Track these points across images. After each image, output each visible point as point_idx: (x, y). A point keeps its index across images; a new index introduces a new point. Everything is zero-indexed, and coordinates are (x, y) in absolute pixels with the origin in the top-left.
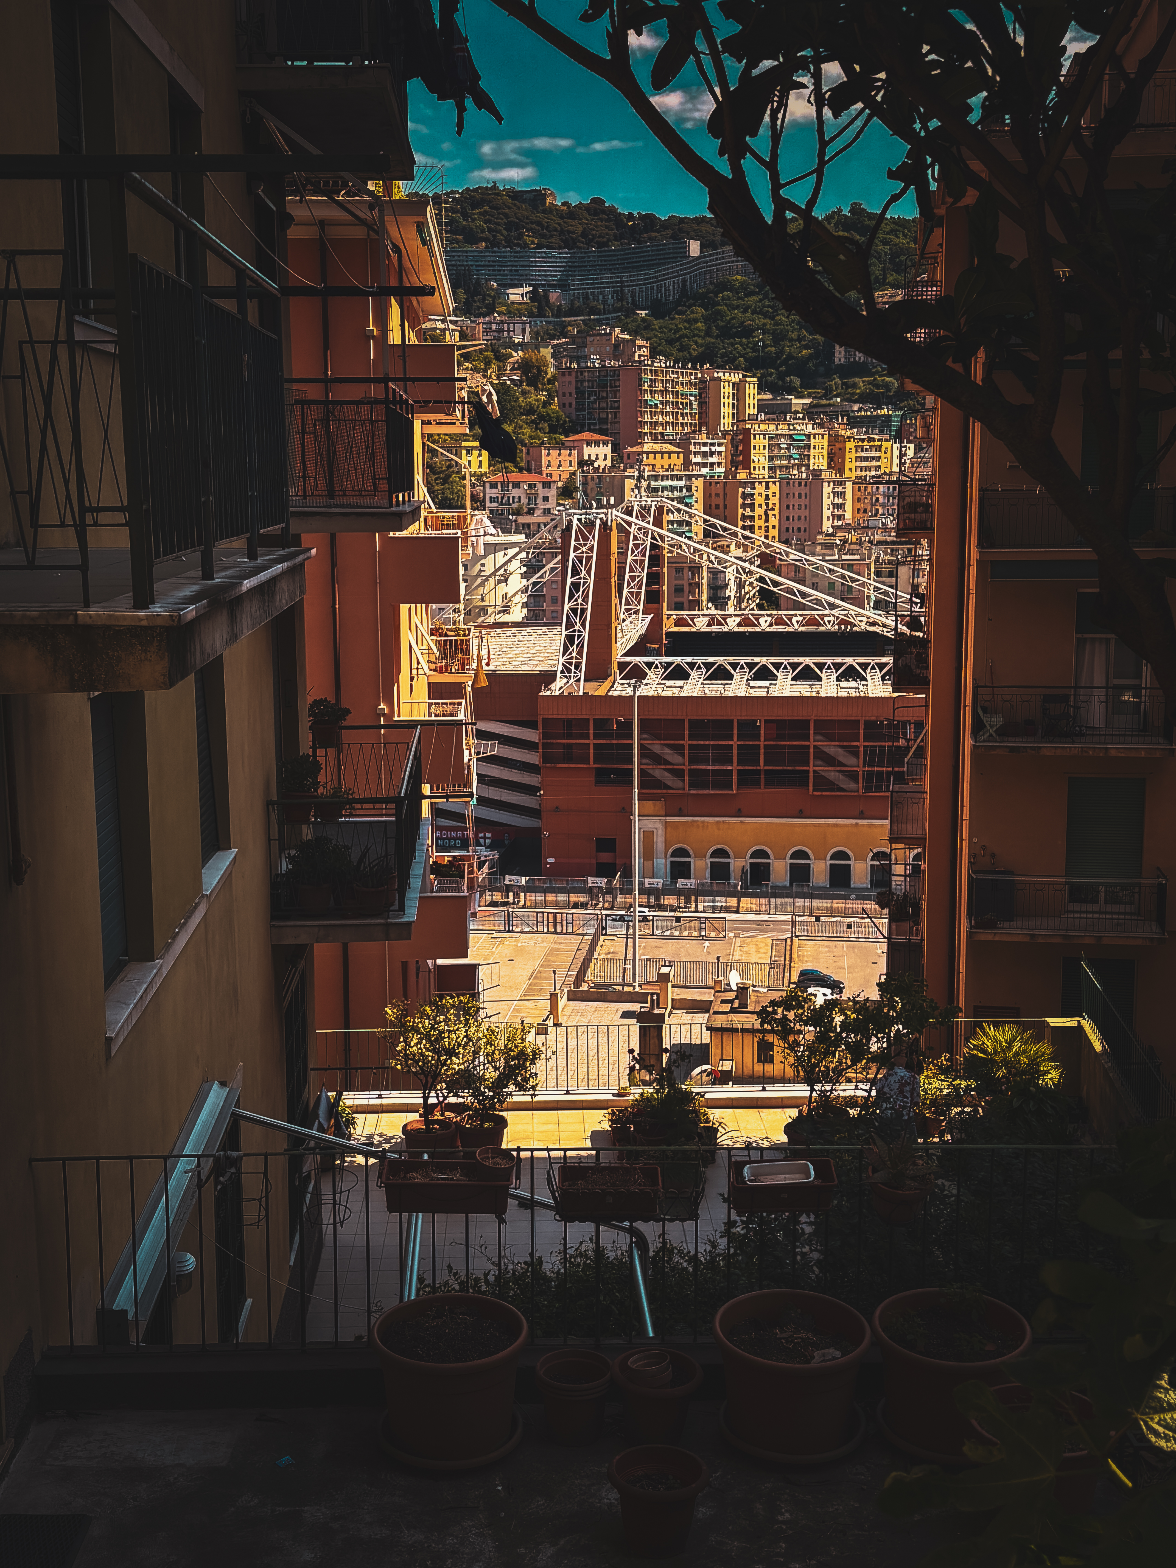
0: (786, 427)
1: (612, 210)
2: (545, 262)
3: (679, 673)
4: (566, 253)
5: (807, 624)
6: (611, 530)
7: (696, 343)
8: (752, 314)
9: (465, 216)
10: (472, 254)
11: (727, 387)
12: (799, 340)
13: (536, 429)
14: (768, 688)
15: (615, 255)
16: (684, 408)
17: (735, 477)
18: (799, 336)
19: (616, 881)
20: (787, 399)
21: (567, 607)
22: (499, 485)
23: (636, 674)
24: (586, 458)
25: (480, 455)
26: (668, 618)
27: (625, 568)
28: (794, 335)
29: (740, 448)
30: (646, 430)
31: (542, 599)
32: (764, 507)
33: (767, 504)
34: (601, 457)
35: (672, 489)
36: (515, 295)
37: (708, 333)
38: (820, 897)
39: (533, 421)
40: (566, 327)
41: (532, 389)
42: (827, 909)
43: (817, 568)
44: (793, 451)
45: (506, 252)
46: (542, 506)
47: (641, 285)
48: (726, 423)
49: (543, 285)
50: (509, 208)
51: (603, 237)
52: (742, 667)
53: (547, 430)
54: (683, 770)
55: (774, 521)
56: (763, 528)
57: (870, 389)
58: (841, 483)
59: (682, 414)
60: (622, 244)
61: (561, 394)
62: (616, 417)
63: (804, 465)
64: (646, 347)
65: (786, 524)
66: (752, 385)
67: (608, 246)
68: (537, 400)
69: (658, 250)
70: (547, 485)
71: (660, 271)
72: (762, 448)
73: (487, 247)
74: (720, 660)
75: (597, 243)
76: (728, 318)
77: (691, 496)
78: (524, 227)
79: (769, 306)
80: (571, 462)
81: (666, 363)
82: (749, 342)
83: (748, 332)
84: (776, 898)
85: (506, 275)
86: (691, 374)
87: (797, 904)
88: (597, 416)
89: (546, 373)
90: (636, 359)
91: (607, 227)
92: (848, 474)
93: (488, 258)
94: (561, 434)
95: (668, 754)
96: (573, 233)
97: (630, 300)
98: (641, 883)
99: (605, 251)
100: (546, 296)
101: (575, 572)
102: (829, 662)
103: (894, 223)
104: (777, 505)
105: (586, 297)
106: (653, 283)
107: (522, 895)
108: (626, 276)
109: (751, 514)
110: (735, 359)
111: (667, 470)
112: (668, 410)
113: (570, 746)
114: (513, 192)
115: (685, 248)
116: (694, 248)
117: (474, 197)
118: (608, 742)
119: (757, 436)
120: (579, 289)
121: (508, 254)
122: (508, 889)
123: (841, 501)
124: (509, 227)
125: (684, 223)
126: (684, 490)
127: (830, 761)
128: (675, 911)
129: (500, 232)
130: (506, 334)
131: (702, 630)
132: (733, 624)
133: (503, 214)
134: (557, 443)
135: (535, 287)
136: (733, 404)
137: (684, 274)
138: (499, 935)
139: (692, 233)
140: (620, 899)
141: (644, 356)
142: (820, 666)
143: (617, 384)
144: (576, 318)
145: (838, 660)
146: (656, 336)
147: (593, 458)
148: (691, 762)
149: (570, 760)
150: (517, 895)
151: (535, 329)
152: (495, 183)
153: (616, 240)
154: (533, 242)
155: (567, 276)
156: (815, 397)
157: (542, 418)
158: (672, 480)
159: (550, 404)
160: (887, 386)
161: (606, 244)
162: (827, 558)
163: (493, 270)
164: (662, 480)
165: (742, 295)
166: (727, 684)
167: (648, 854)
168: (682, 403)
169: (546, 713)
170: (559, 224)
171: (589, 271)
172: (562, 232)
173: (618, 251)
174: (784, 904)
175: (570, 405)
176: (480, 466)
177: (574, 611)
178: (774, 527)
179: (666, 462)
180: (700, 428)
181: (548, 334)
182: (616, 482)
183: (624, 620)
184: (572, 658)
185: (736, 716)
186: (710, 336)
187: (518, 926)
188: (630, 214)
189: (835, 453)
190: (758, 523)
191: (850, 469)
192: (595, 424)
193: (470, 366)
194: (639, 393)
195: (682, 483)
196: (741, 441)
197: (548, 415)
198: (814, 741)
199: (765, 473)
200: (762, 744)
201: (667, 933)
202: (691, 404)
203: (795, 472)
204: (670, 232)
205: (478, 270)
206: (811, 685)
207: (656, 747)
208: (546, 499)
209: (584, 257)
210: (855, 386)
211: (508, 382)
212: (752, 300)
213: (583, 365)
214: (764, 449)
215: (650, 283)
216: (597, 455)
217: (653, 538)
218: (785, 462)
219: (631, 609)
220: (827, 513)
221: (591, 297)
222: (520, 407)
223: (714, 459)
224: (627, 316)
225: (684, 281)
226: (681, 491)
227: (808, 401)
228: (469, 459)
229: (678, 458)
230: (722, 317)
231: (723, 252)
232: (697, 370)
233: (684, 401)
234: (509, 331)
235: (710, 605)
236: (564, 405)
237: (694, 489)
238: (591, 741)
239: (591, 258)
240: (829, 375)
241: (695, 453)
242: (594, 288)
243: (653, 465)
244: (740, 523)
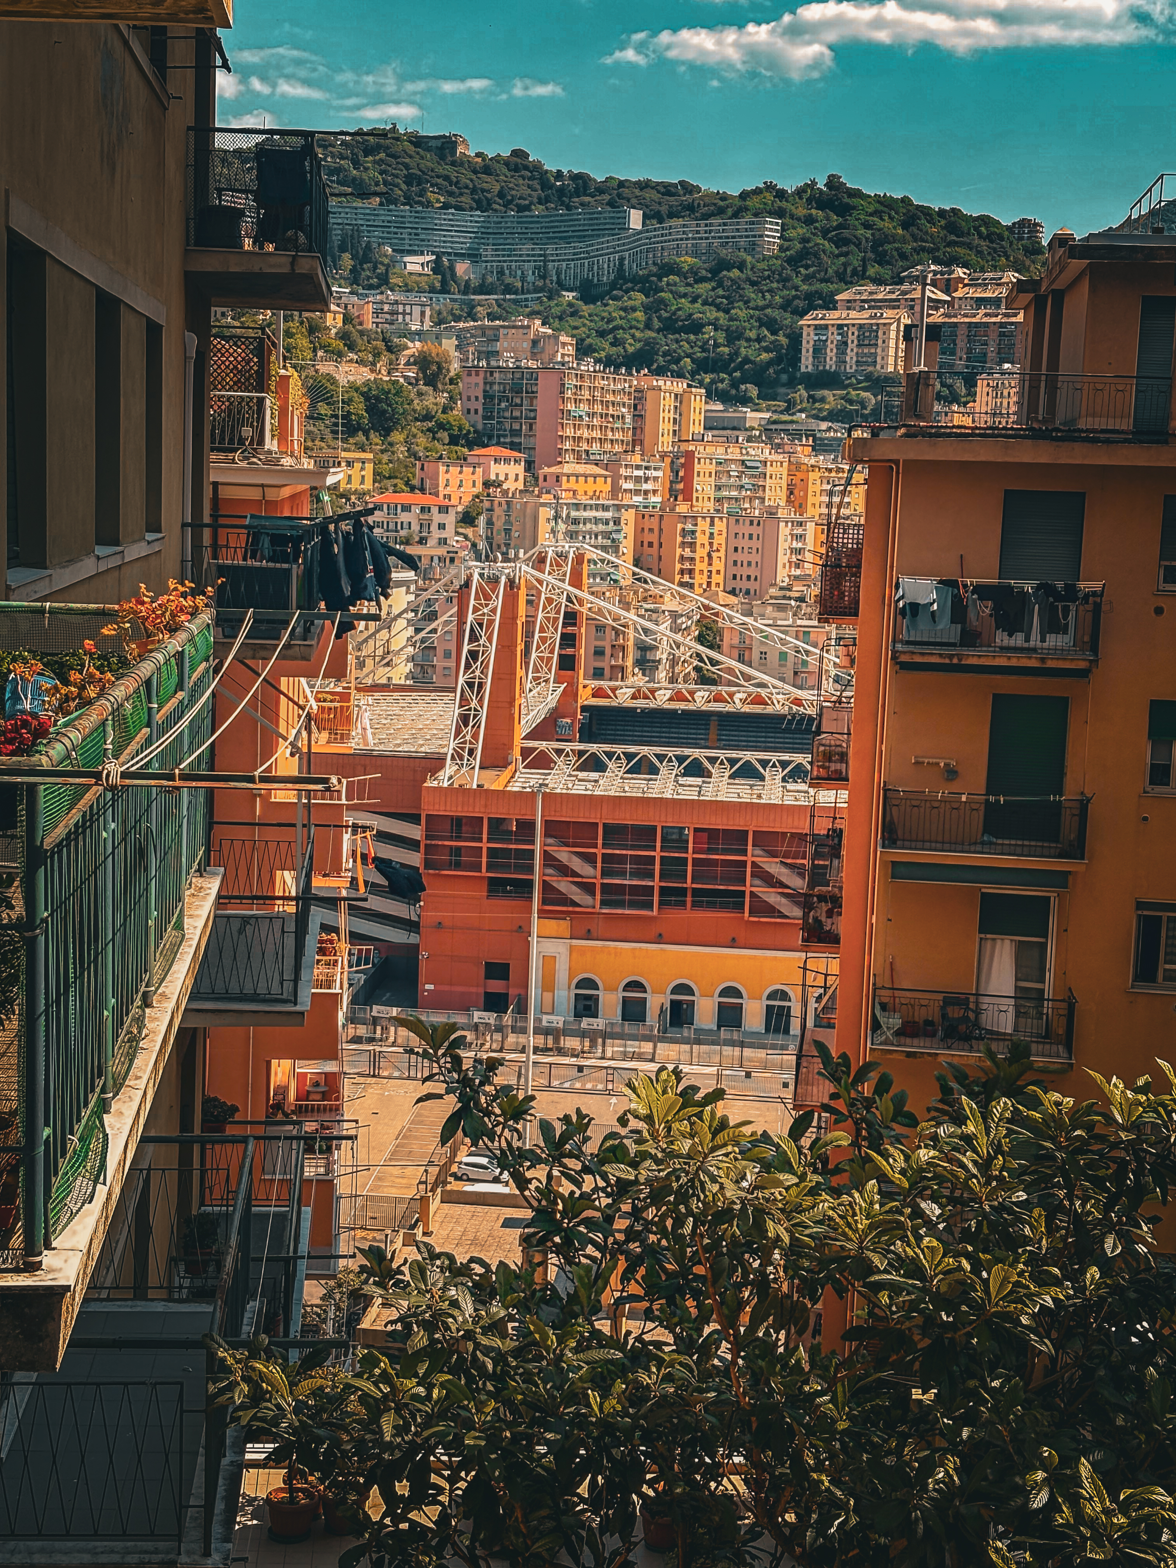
0: (738, 450)
1: (537, 167)
2: (452, 226)
3: (595, 764)
4: (479, 216)
5: (752, 703)
6: (519, 589)
7: (633, 336)
8: (703, 305)
9: (356, 164)
10: (362, 211)
11: (667, 399)
12: (759, 340)
13: (434, 438)
14: (700, 787)
15: (538, 222)
16: (615, 422)
17: (673, 510)
18: (758, 335)
19: (508, 1019)
20: (741, 412)
21: (461, 681)
22: (385, 507)
23: (542, 762)
24: (493, 477)
25: (362, 469)
26: (584, 687)
27: (534, 627)
28: (753, 334)
29: (681, 474)
30: (567, 445)
31: (432, 653)
32: (707, 547)
33: (711, 544)
34: (512, 477)
35: (597, 521)
36: (415, 264)
37: (648, 326)
38: (751, 1046)
39: (429, 430)
40: (473, 307)
41: (429, 389)
42: (760, 1061)
43: (766, 637)
44: (745, 480)
45: (405, 211)
46: (436, 534)
47: (568, 260)
48: (666, 443)
49: (449, 254)
50: (411, 157)
51: (525, 199)
52: (670, 760)
53: (447, 441)
54: (594, 884)
55: (718, 565)
56: (705, 573)
57: (842, 405)
58: (801, 524)
59: (612, 429)
60: (547, 209)
61: (464, 398)
62: (531, 429)
63: (758, 498)
64: (571, 344)
65: (733, 570)
66: (698, 398)
67: (530, 210)
68: (436, 404)
69: (591, 219)
70: (444, 509)
71: (592, 245)
72: (707, 475)
73: (381, 204)
74: (645, 750)
75: (517, 205)
76: (673, 308)
77: (619, 531)
78: (428, 182)
79: (723, 297)
80: (474, 482)
81: (594, 367)
82: (698, 340)
83: (696, 328)
84: (699, 1044)
85: (404, 239)
86: (625, 380)
87: (724, 1053)
88: (508, 427)
89: (448, 370)
90: (559, 359)
91: (529, 187)
92: (810, 511)
93: (383, 218)
94: (463, 446)
95: (577, 864)
96: (489, 191)
97: (555, 278)
98: (538, 1020)
99: (527, 217)
100: (452, 268)
101: (474, 638)
102: (774, 759)
103: (879, 202)
104: (724, 546)
105: (501, 273)
106: (584, 258)
107: (392, 1029)
108: (550, 249)
109: (690, 555)
110: (677, 361)
111: (592, 499)
112: (595, 423)
113: (459, 849)
114: (416, 137)
115: (625, 218)
116: (635, 220)
117: (367, 141)
118: (505, 846)
119: (702, 461)
120: (492, 261)
121: (408, 214)
122: (375, 1021)
123: (800, 545)
124: (409, 180)
125: (624, 187)
126: (611, 523)
127: (770, 880)
128: (577, 1056)
129: (397, 186)
130: (400, 317)
131: (625, 705)
132: (662, 699)
133: (403, 164)
134: (458, 458)
135: (439, 256)
136: (675, 419)
137: (622, 251)
138: (362, 1080)
139: (634, 201)
140: (512, 1039)
141: (569, 355)
142: (764, 763)
143: (534, 389)
144: (487, 297)
145: (786, 757)
146: (584, 325)
147: (502, 478)
148: (604, 874)
149: (458, 865)
150: (385, 1029)
151: (437, 308)
152: (394, 125)
153: (540, 203)
154: (438, 201)
155: (479, 244)
156: (775, 412)
157: (441, 426)
158: (597, 510)
159: (452, 409)
160: (863, 404)
161: (527, 208)
162: (779, 623)
163: (388, 233)
164: (585, 510)
165: (691, 280)
166: (651, 780)
167: (548, 985)
168: (613, 416)
169: (429, 807)
170: (472, 180)
171: (506, 239)
172: (474, 191)
173: (543, 217)
174: (709, 1054)
175: (476, 411)
176: (362, 483)
177: (470, 685)
178: (718, 572)
179: (590, 487)
180: (634, 446)
181: (453, 315)
182: (528, 511)
183: (531, 690)
184: (465, 742)
185: (659, 820)
186: (650, 329)
187: (386, 1069)
188: (559, 171)
189: (795, 485)
190: (699, 566)
191: (814, 505)
192: (505, 436)
193: (356, 357)
194: (560, 402)
195: (609, 515)
196: (683, 465)
197: (448, 422)
198: (753, 855)
199: (711, 505)
200: (690, 856)
201: (567, 1085)
202: (623, 417)
203: (747, 505)
204: (607, 197)
205: (369, 231)
206: (751, 786)
207: (563, 855)
208: (442, 526)
209: (501, 223)
210: (823, 400)
211: (401, 380)
212: (703, 288)
213: (493, 363)
214: (710, 476)
215: (580, 259)
216: (507, 475)
217: (569, 599)
218: (734, 493)
219: (540, 678)
220: (782, 559)
221: (507, 272)
222: (415, 411)
223: (649, 486)
224: (550, 298)
225: (622, 259)
226: (607, 523)
227: (767, 415)
228: (349, 472)
229: (605, 482)
230: (666, 306)
231: (670, 227)
232: (632, 375)
233: (616, 413)
234: (404, 313)
235: (636, 670)
236: (469, 411)
237: (623, 522)
238: (485, 845)
239: (509, 225)
240: (792, 383)
241: (626, 478)
242: (511, 261)
243: (574, 492)
244: (677, 577)
